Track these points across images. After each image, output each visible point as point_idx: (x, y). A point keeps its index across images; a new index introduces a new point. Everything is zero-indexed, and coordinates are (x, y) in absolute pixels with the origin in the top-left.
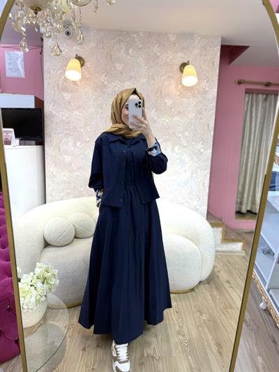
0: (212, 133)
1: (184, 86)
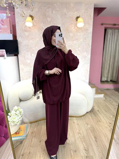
1: (78, 27)
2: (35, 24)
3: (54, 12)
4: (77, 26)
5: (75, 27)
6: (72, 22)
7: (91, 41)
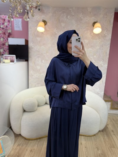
0: (108, 56)
1: (94, 34)
2: (48, 30)
3: (69, 17)
4: (93, 32)
5: (91, 34)
6: (88, 28)
7: (109, 49)
